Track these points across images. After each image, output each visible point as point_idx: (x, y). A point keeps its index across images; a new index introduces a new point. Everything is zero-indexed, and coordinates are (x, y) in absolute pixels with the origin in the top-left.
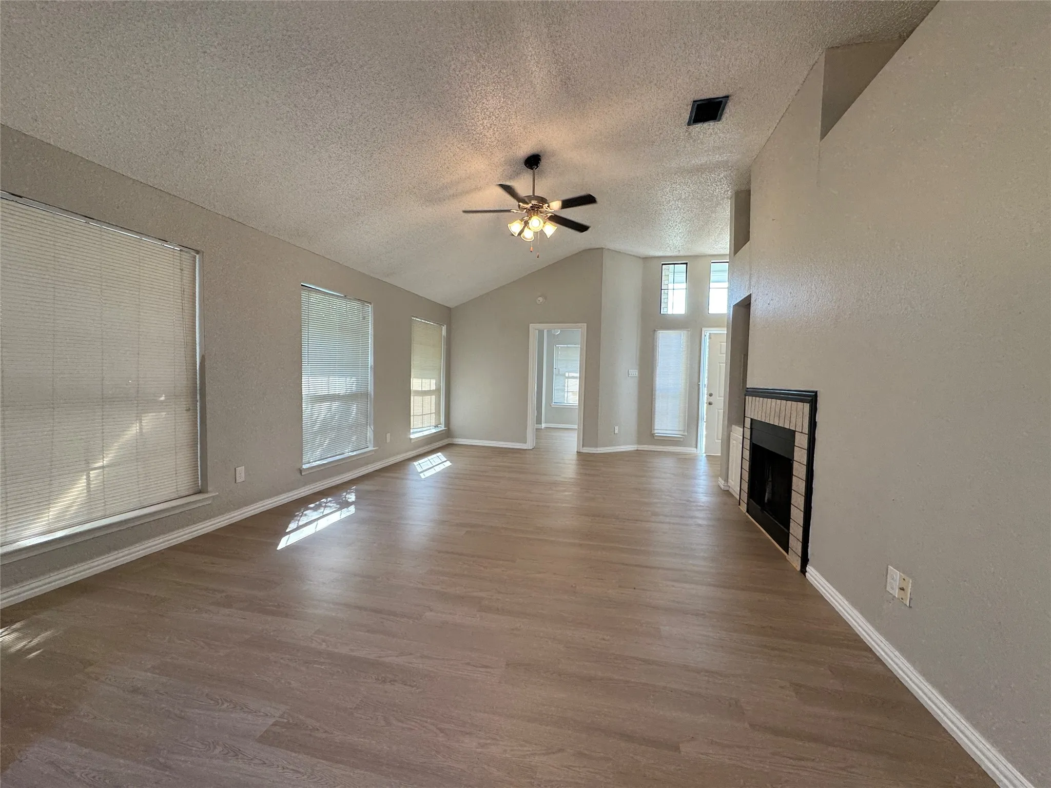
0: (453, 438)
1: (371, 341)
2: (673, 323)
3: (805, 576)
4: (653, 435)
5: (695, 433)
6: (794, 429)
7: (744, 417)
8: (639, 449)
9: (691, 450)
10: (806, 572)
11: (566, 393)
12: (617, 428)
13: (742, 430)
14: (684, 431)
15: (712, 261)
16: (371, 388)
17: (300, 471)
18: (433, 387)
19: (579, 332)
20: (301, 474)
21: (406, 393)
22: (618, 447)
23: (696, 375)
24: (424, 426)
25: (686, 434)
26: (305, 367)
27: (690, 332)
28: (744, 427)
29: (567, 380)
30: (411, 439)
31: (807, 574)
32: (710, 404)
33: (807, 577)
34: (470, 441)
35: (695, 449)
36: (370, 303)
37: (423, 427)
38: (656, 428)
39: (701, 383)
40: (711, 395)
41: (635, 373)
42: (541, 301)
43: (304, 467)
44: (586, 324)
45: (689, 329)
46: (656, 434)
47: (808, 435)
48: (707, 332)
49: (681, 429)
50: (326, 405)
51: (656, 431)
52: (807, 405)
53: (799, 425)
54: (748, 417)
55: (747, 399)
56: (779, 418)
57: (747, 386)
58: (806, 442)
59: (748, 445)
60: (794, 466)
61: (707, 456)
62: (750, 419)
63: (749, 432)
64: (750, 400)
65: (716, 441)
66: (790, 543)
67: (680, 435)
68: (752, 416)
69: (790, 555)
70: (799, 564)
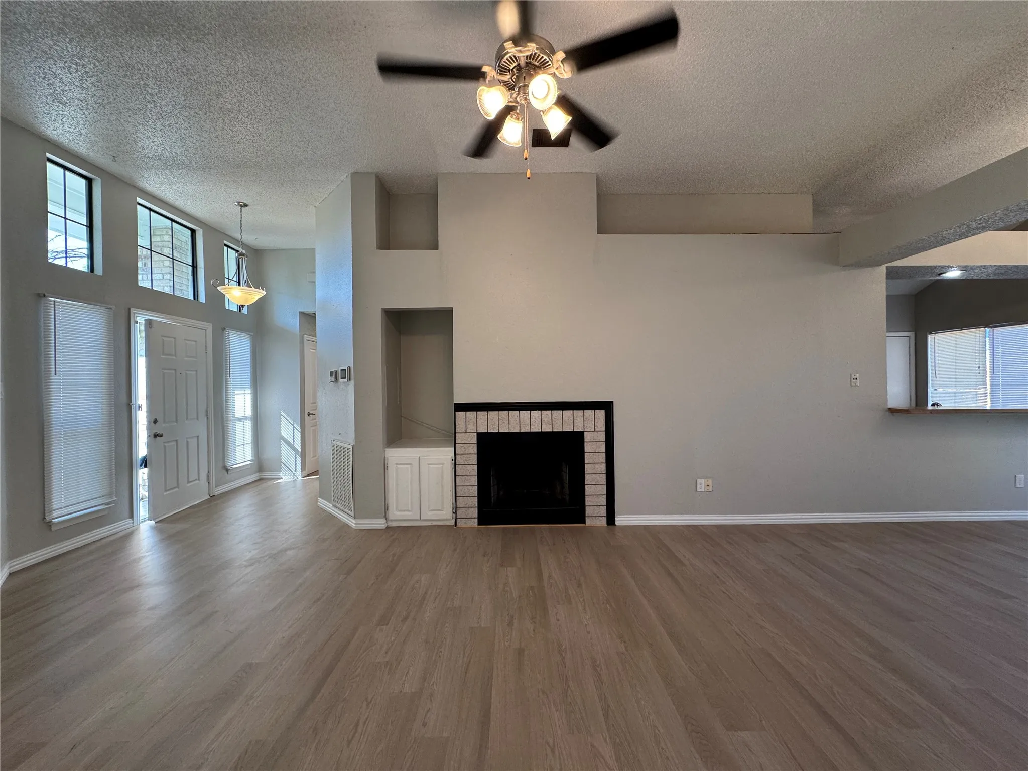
3: (615, 525)
4: (50, 524)
5: (127, 497)
6: (583, 430)
7: (455, 433)
9: (123, 525)
10: (615, 521)
13: (453, 449)
14: (110, 495)
23: (125, 389)
25: (111, 501)
28: (455, 443)
31: (616, 523)
32: (156, 436)
35: (131, 521)
38: (55, 507)
39: (133, 404)
40: (154, 422)
45: (111, 306)
46: (54, 521)
47: (604, 431)
48: (140, 319)
49: (99, 495)
51: (56, 514)
52: (602, 411)
53: (590, 426)
54: (466, 433)
55: (460, 415)
56: (551, 425)
57: (455, 402)
58: (602, 437)
59: (474, 459)
60: (585, 456)
61: (155, 523)
62: (476, 434)
63: (473, 447)
64: (471, 415)
65: (165, 494)
66: (588, 514)
67: (102, 504)
68: (483, 430)
69: (588, 522)
70: (603, 522)
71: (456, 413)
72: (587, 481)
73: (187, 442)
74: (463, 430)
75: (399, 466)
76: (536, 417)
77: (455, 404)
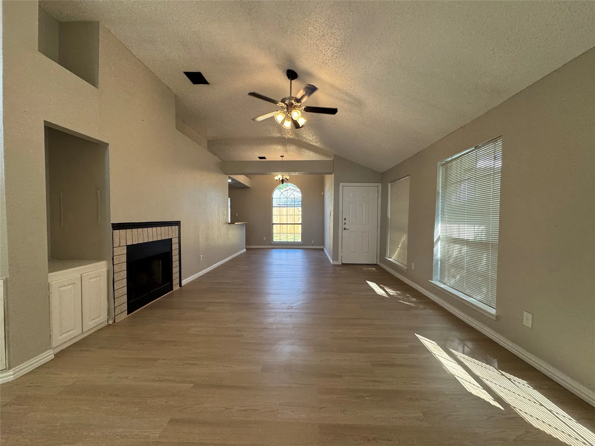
54: (120, 246)
55: (116, 232)
59: (124, 266)
62: (126, 246)
64: (123, 232)
68: (130, 243)
71: (114, 231)
74: (118, 244)
75: (61, 289)
77: (112, 224)
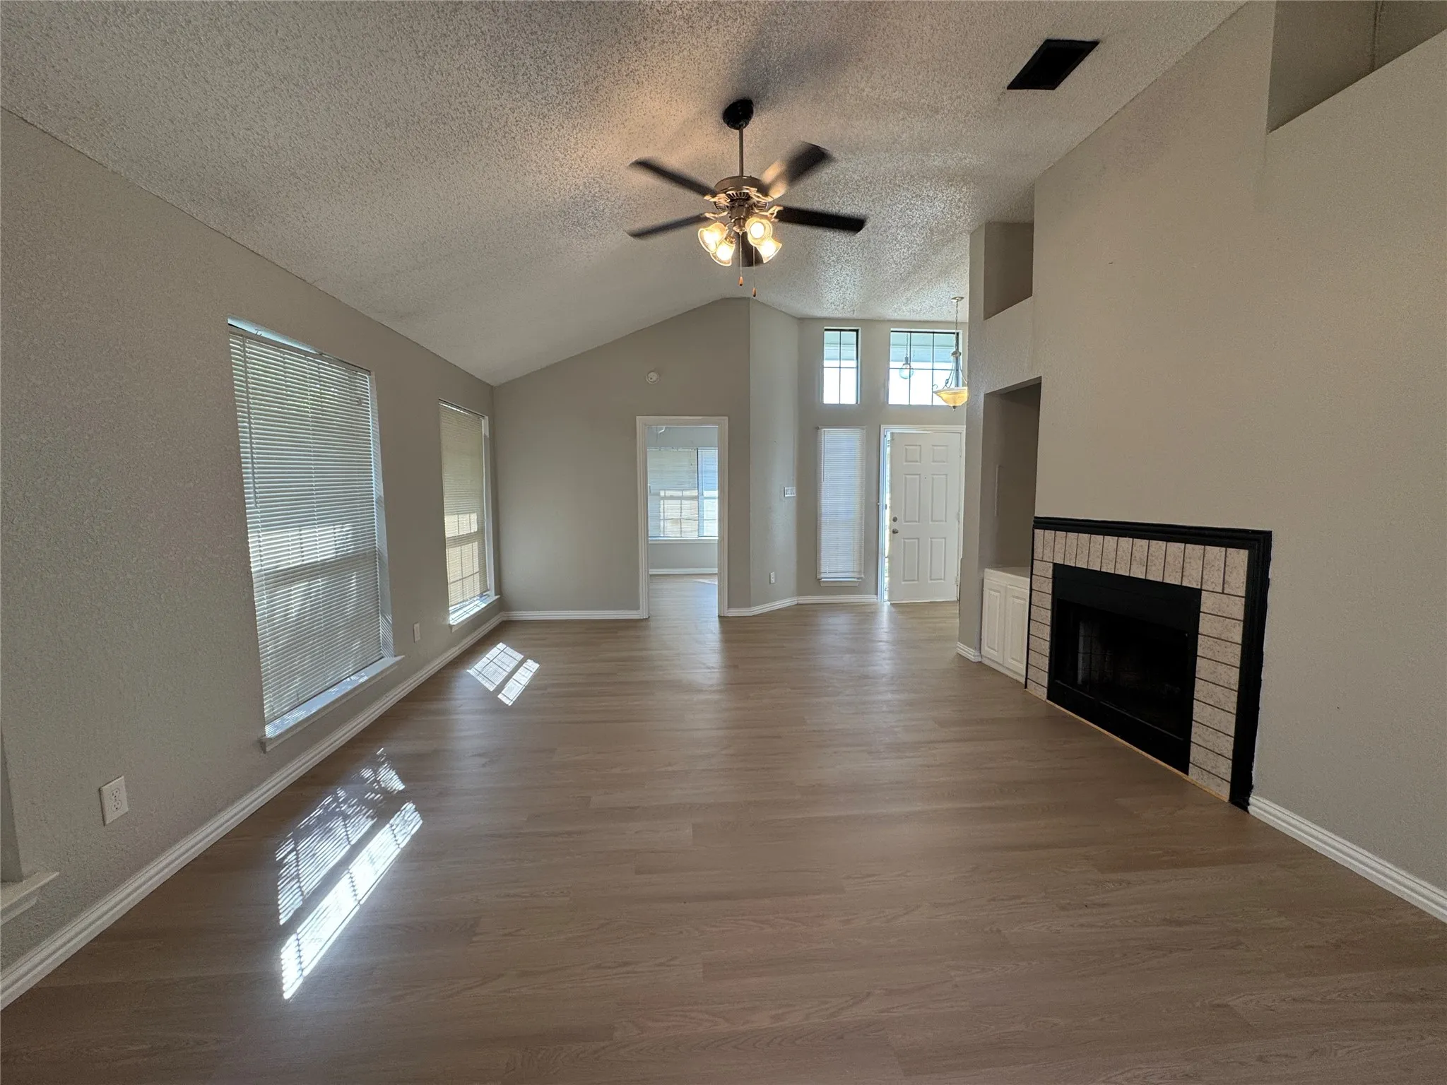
0: (508, 611)
1: (374, 449)
2: (840, 416)
3: (1248, 812)
4: (819, 580)
5: (874, 575)
6: (1199, 587)
7: (1033, 559)
8: (801, 602)
9: (870, 598)
10: (1249, 804)
11: (662, 521)
12: (773, 574)
13: (1029, 580)
14: (860, 572)
15: (892, 329)
16: (381, 542)
17: (262, 744)
18: (474, 528)
19: (713, 430)
20: (265, 752)
21: (438, 543)
22: (773, 604)
23: (874, 493)
24: (465, 598)
25: (863, 576)
26: (253, 513)
27: (865, 431)
28: (1032, 574)
29: (662, 501)
30: (451, 626)
31: (1249, 808)
32: (895, 532)
33: (1250, 812)
34: (537, 613)
35: (875, 596)
36: (369, 372)
37: (463, 601)
38: (822, 570)
39: (880, 503)
40: (895, 520)
41: (791, 492)
42: (654, 379)
43: (270, 731)
44: (726, 418)
45: (864, 427)
46: (823, 580)
47: (1245, 597)
48: (888, 432)
49: (855, 570)
50: (298, 588)
51: (823, 575)
52: (1242, 551)
53: (1212, 581)
56: (1145, 567)
57: (1036, 515)
58: (1237, 608)
60: (1200, 642)
61: (891, 604)
63: (1049, 583)
65: (903, 583)
66: (1194, 758)
67: (854, 578)
69: (1194, 775)
70: (1224, 792)
72: (1198, 691)
73: (931, 541)
76: (1125, 549)
